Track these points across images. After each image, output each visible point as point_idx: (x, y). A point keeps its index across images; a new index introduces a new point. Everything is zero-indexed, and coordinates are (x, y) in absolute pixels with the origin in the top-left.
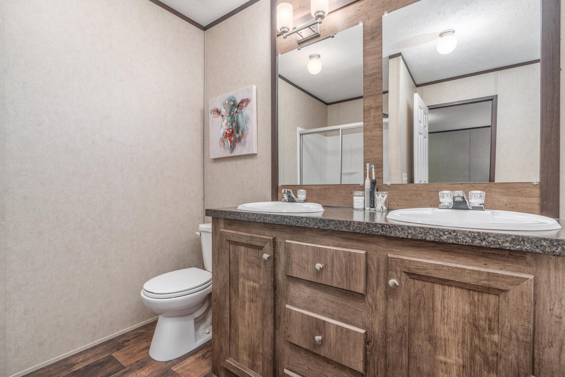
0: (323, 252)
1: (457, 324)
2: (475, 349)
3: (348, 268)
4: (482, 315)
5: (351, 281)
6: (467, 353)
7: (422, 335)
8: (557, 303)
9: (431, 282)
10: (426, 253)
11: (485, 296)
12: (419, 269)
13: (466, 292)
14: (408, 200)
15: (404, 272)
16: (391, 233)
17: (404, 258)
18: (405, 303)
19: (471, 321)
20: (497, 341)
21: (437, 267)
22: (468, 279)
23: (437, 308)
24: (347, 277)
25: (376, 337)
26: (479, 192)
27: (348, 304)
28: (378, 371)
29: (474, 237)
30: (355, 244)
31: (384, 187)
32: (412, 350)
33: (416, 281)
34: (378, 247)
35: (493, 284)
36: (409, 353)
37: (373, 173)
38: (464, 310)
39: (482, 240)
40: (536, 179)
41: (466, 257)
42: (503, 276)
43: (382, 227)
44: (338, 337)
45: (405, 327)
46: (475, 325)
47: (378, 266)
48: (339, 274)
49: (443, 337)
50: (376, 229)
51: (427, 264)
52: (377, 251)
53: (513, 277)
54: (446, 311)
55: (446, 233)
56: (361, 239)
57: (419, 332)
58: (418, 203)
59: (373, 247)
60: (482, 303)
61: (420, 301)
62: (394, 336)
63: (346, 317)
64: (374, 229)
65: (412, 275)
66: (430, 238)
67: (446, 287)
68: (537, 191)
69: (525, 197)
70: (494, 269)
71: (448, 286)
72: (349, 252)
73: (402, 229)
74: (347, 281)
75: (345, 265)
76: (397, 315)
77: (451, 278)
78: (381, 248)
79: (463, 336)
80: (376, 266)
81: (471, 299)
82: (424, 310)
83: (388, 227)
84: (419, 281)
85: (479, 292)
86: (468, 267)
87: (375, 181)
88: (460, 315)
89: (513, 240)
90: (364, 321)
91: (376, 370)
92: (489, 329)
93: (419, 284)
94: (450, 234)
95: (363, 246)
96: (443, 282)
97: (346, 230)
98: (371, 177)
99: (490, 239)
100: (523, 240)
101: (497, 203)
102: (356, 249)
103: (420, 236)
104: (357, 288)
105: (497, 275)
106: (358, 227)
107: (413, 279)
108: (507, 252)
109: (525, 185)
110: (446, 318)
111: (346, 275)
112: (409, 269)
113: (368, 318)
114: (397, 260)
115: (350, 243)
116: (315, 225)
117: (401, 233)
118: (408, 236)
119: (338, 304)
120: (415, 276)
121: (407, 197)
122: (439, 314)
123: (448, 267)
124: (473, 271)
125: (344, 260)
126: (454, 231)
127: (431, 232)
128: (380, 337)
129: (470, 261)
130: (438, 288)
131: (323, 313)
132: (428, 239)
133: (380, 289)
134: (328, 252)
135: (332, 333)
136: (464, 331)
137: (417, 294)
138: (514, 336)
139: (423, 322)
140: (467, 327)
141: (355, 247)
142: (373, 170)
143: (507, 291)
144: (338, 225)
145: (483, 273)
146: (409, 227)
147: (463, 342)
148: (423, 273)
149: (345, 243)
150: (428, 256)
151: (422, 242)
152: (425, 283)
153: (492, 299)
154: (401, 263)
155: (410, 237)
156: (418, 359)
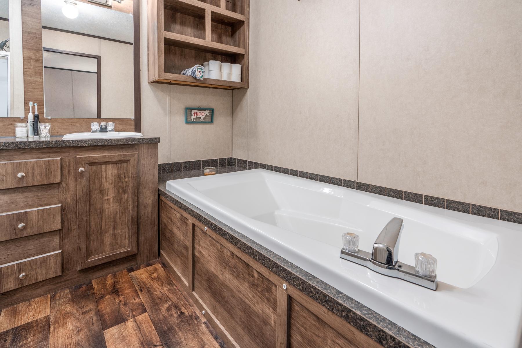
0: (23, 165)
1: (112, 180)
2: (120, 187)
3: (48, 170)
4: (122, 172)
5: (50, 178)
6: (116, 191)
7: (97, 191)
8: (144, 160)
9: (101, 165)
10: (97, 152)
11: (123, 164)
12: (95, 160)
13: (115, 165)
14: (65, 129)
15: (87, 163)
16: (79, 144)
17: (86, 156)
18: (87, 179)
19: (118, 176)
20: (127, 180)
21: (103, 157)
22: (117, 159)
23: (103, 176)
24: (47, 176)
25: (69, 205)
26: (112, 123)
27: (46, 193)
28: (70, 224)
29: (119, 141)
30: (51, 155)
31: (45, 120)
32: (91, 201)
33: (93, 166)
34: (68, 153)
35: (125, 159)
36: (90, 203)
37: (36, 109)
38: (115, 173)
39: (121, 142)
40: (133, 117)
41: (115, 150)
42: (129, 155)
43: (73, 142)
44: (39, 217)
45: (88, 191)
46: (119, 178)
47: (69, 164)
48: (39, 176)
49: (106, 188)
50: (69, 143)
51: (98, 156)
52: (68, 156)
53: (132, 154)
54: (107, 176)
55: (107, 141)
56: (57, 151)
57: (95, 190)
58: (73, 131)
59: (66, 154)
60: (121, 167)
61: (95, 175)
62: (82, 198)
63: (45, 202)
64: (68, 143)
65: (91, 164)
66: (100, 144)
67: (107, 165)
68: (133, 123)
69: (129, 125)
70: (125, 153)
71: (108, 164)
72: (48, 160)
73: (85, 142)
74: (47, 178)
75: (45, 169)
76: (83, 187)
77: (110, 161)
78: (71, 154)
79: (115, 184)
80: (68, 165)
81: (118, 167)
82: (97, 179)
83: (76, 141)
84: (94, 166)
85: (120, 163)
86: (116, 154)
87: (38, 115)
88: (113, 176)
89: (132, 140)
90: (60, 199)
91: (69, 223)
92: (124, 177)
93: (94, 167)
94: (109, 141)
95: (58, 155)
96: (106, 163)
97: (46, 147)
98: (34, 112)
99: (124, 141)
100: (135, 140)
101: (118, 129)
102: (52, 158)
103: (95, 144)
104: (55, 180)
105: (127, 155)
106: (56, 143)
107: (91, 166)
108: (129, 145)
109: (129, 120)
110: (107, 179)
111: (46, 175)
112: (89, 161)
113: (63, 196)
114: (82, 158)
115: (48, 155)
116: (14, 147)
117: (84, 143)
118: (88, 145)
119: (38, 196)
120: (92, 164)
121: (65, 127)
122: (104, 178)
123: (108, 156)
124: (118, 155)
125: (44, 166)
126: (111, 140)
127: (100, 141)
128: (71, 203)
129: (116, 151)
130: (103, 167)
131: (23, 208)
132: (99, 145)
133: (71, 177)
134: (29, 164)
135: (34, 217)
136: (115, 182)
137: (93, 173)
138: (132, 176)
139: (97, 185)
140: (116, 180)
141: (52, 157)
142: (36, 107)
143: (130, 160)
144: (39, 144)
145: (122, 155)
146: (89, 140)
147: (115, 186)
148: (96, 161)
149: (43, 156)
150: (98, 153)
151: (95, 147)
152: (97, 166)
153: (125, 164)
154: (84, 159)
155: (89, 145)
156: (95, 204)
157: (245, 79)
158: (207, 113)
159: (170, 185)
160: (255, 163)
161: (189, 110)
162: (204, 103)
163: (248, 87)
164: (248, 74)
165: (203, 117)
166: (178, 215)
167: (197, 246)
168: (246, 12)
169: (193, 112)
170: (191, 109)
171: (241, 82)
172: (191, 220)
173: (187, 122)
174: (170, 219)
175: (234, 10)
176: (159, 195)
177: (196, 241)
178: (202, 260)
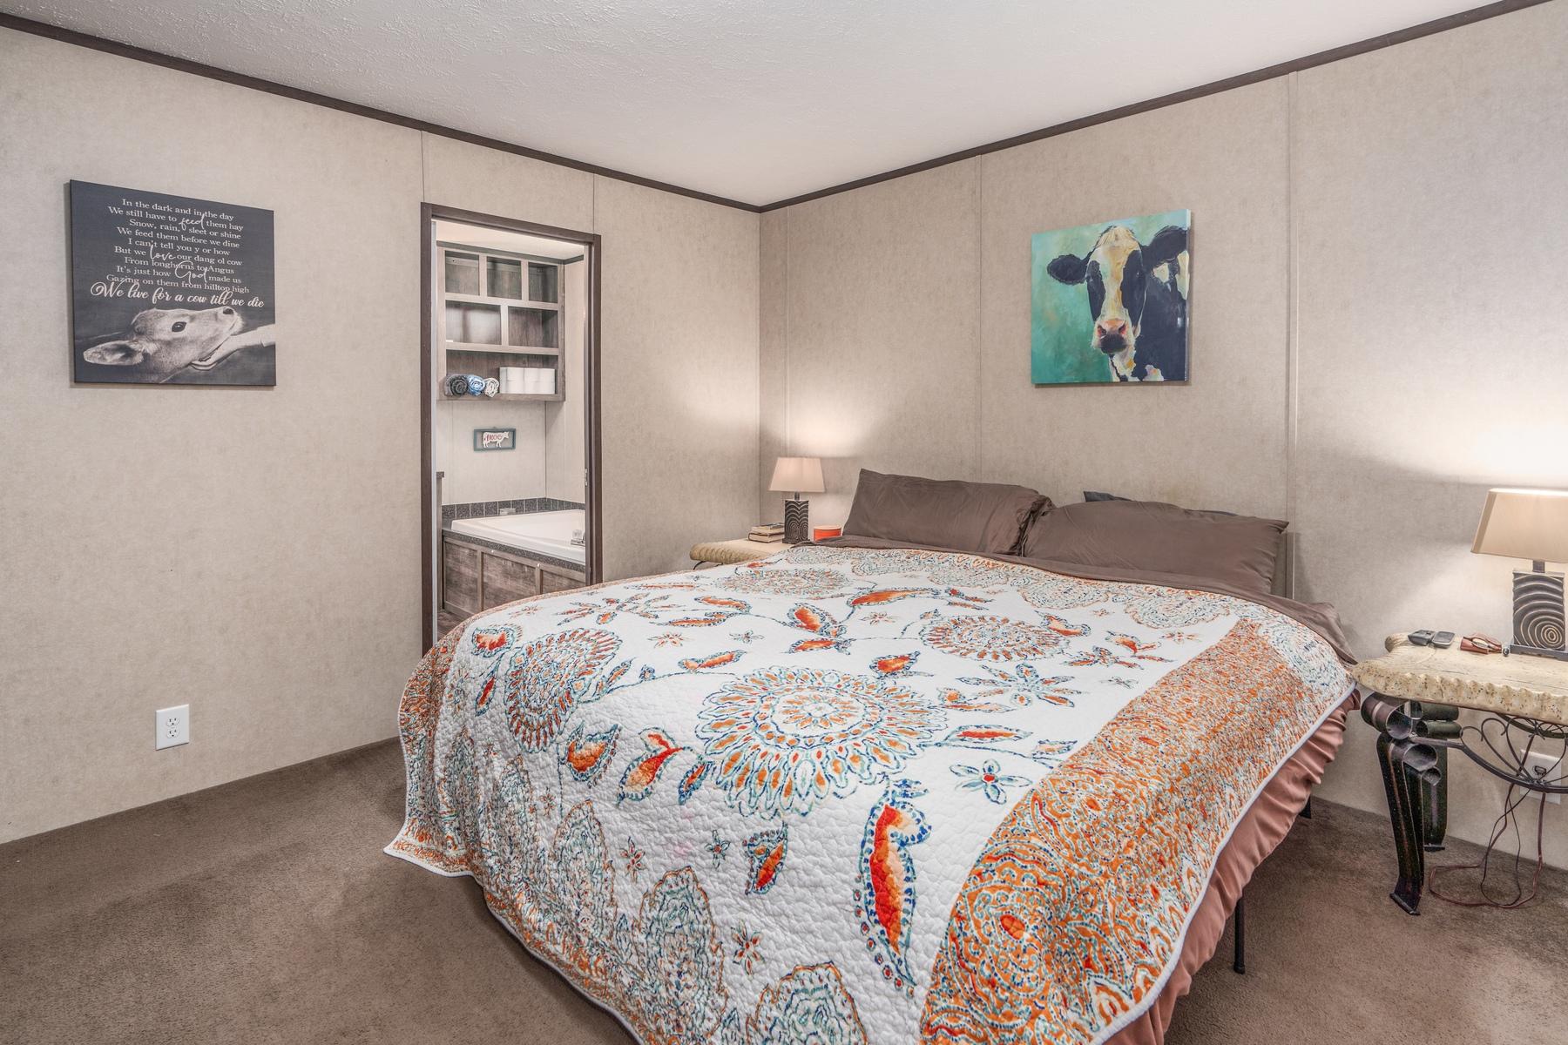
157: (560, 389)
158: (506, 435)
159: (456, 524)
160: (573, 503)
161: (479, 433)
162: (501, 424)
163: (564, 400)
164: (564, 382)
165: (499, 441)
166: (467, 551)
167: (485, 573)
168: (560, 299)
169: (485, 435)
170: (483, 431)
171: (556, 393)
172: (480, 549)
173: (476, 449)
174: (457, 560)
175: (545, 299)
176: (443, 536)
177: (485, 568)
178: (490, 584)
